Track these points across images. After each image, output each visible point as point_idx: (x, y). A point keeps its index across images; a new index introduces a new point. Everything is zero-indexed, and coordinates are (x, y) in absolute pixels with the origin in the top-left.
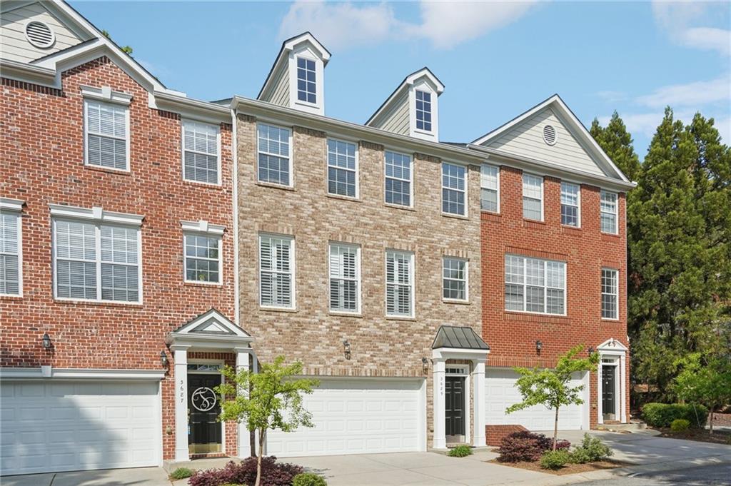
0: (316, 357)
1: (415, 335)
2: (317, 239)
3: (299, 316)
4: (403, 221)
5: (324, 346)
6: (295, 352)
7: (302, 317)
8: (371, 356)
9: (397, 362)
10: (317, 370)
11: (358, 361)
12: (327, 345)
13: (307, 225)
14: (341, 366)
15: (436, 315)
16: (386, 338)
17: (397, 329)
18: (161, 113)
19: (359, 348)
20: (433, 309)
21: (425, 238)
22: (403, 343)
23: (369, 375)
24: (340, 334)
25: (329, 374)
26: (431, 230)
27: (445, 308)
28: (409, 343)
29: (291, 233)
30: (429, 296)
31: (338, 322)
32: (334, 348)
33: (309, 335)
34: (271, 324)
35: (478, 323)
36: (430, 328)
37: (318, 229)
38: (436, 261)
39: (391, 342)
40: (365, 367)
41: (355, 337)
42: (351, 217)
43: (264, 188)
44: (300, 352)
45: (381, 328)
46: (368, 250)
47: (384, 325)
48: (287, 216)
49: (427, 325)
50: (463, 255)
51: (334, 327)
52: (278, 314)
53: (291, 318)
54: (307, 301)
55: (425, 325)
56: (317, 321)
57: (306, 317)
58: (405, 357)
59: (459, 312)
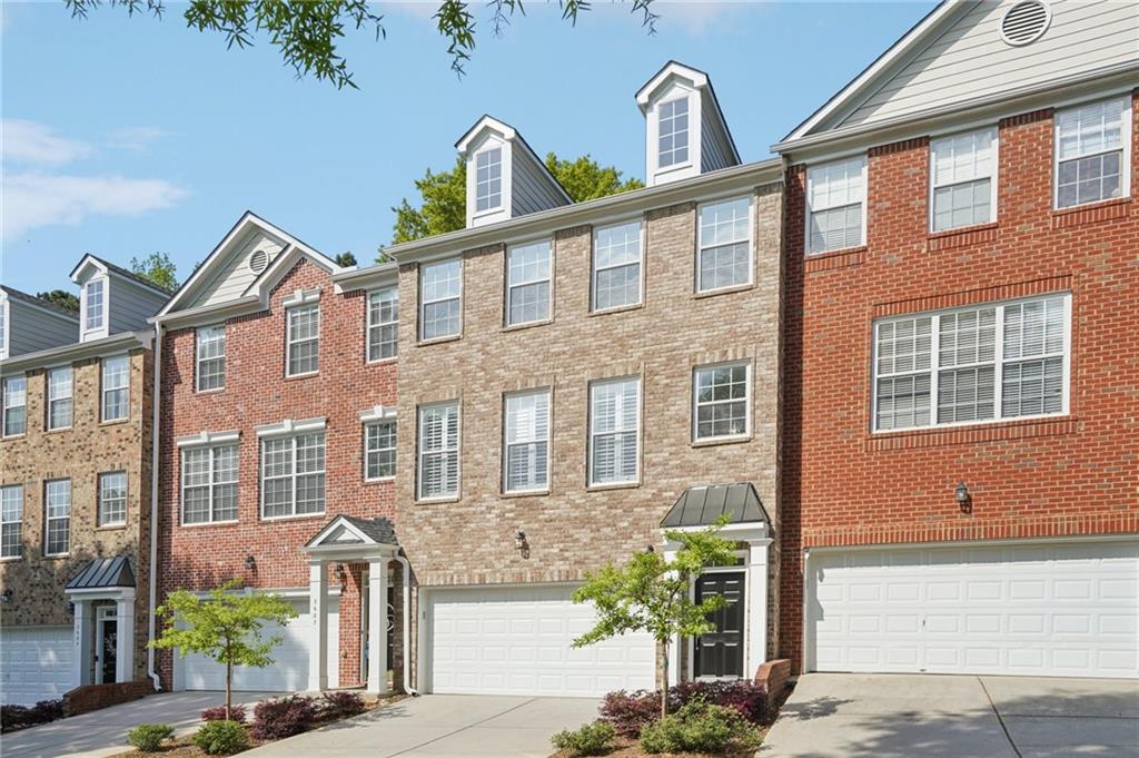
0: (482, 558)
1: (635, 510)
2: (487, 395)
3: (461, 507)
4: (620, 331)
5: (493, 542)
6: (456, 555)
7: (465, 506)
8: (561, 550)
9: (602, 557)
10: (482, 577)
11: (541, 560)
12: (497, 541)
13: (474, 379)
14: (516, 569)
15: (677, 472)
16: (586, 521)
17: (604, 504)
18: (347, 295)
19: (542, 541)
20: (671, 463)
21: (658, 347)
22: (615, 526)
23: (556, 579)
24: (516, 523)
25: (499, 581)
26: (674, 328)
27: (697, 456)
28: (626, 524)
29: (454, 397)
30: (665, 441)
31: (513, 506)
32: (506, 544)
33: (473, 530)
34: (428, 520)
35: (766, 472)
36: (665, 494)
37: (489, 381)
38: (679, 379)
39: (594, 526)
40: (551, 568)
41: (537, 525)
42: (536, 350)
43: (425, 348)
44: (461, 555)
45: (577, 507)
46: (560, 391)
47: (583, 501)
48: (450, 375)
49: (661, 490)
50: (735, 356)
51: (507, 515)
52: (435, 507)
53: (452, 510)
54: (472, 484)
55: (655, 491)
56: (483, 508)
57: (470, 506)
58: (617, 547)
59: (725, 458)
